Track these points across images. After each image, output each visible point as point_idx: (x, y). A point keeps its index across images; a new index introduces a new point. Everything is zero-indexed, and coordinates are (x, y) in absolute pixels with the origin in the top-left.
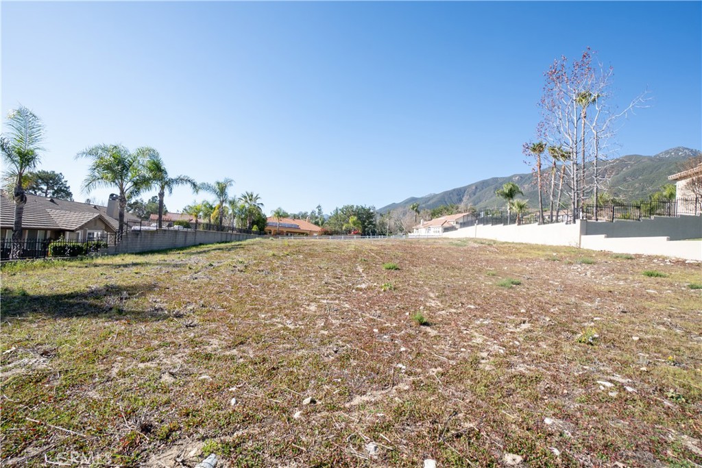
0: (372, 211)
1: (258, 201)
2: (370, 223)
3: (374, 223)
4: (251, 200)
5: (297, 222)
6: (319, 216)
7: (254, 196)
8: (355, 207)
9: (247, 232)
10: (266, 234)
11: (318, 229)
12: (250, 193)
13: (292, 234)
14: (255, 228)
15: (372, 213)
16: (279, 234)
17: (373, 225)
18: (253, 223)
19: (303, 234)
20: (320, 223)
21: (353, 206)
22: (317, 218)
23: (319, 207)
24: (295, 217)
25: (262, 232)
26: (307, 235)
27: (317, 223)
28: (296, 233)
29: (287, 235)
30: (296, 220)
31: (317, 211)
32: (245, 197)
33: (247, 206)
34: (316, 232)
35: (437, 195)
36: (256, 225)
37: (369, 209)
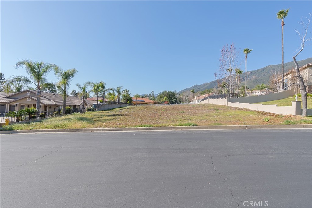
0: (175, 93)
1: (129, 92)
2: (175, 98)
3: (176, 98)
4: (126, 92)
5: (143, 99)
6: (153, 96)
7: (128, 90)
8: (168, 92)
9: (126, 104)
10: (132, 104)
11: (152, 101)
12: (126, 89)
13: (142, 104)
14: (128, 102)
15: (175, 94)
16: (137, 104)
17: (175, 99)
18: (127, 101)
19: (146, 104)
20: (153, 99)
21: (167, 91)
22: (152, 97)
23: (153, 92)
24: (143, 97)
25: (131, 104)
26: (148, 104)
27: (151, 99)
28: (143, 103)
29: (140, 104)
30: (143, 98)
31: (152, 94)
32: (124, 91)
33: (125, 94)
34: (151, 103)
35: (208, 83)
36: (129, 101)
37: (174, 93)
